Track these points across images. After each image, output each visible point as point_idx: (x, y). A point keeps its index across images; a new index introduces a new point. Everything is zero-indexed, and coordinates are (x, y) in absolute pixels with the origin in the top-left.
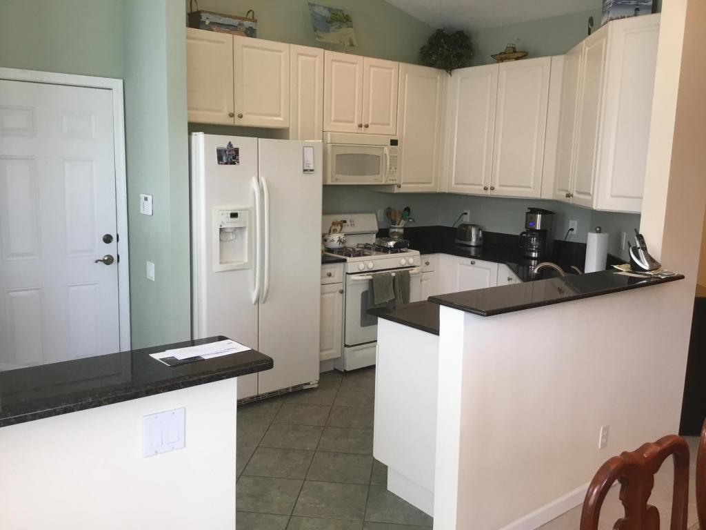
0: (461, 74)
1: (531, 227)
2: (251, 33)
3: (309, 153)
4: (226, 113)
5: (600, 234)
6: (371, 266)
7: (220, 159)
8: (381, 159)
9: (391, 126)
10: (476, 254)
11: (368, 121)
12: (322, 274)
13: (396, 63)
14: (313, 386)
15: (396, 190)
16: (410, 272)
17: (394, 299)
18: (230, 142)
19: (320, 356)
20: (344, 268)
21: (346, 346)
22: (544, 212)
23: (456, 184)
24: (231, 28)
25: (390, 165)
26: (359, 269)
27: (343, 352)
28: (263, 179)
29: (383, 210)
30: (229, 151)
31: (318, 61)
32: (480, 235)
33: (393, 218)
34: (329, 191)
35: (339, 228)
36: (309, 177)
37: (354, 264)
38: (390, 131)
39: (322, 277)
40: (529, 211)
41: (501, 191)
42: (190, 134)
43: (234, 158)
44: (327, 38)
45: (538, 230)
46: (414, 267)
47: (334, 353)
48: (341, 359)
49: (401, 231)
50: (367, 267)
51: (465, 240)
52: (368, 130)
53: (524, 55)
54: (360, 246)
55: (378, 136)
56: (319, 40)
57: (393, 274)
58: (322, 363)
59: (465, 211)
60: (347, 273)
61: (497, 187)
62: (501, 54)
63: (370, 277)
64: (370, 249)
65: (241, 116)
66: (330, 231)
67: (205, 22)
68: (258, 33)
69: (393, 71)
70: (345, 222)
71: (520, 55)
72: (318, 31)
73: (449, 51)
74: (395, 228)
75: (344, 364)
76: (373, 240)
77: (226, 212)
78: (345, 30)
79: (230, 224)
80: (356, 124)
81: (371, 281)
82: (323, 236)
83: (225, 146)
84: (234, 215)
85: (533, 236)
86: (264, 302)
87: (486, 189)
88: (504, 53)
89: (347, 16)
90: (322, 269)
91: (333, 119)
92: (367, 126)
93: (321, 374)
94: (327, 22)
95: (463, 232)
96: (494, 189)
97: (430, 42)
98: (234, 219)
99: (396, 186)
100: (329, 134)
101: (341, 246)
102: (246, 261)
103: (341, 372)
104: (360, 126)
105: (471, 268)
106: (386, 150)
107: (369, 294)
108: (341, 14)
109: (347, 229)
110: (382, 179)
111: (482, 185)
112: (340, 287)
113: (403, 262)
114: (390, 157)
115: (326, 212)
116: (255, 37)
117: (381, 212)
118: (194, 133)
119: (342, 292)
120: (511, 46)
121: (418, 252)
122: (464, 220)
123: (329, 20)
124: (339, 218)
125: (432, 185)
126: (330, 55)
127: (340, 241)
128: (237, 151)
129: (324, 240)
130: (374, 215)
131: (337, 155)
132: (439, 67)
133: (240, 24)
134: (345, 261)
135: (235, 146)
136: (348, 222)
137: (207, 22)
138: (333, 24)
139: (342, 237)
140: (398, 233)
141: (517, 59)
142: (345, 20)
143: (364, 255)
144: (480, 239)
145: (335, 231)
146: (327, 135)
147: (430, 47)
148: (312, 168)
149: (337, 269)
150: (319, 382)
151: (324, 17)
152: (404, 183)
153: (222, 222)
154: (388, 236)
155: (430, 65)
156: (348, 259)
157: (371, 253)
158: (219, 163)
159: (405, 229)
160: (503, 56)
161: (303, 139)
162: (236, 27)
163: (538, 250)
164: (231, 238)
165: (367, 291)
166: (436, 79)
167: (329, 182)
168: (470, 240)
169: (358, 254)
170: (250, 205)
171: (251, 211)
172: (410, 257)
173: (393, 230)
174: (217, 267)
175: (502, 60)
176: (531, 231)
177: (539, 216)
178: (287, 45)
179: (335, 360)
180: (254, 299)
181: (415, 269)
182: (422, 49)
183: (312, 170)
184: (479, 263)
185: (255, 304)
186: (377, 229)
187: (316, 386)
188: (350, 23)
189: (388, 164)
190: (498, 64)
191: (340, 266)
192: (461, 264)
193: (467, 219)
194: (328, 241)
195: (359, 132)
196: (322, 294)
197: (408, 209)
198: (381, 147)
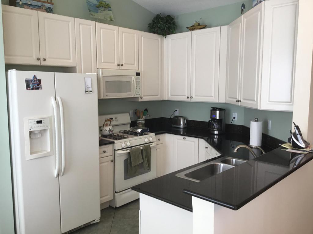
0: (170, 37)
1: (214, 118)
2: (50, 10)
3: (89, 81)
4: (35, 57)
5: (257, 122)
6: (129, 144)
7: (28, 86)
8: (131, 84)
9: (135, 65)
10: (184, 132)
11: (123, 62)
12: (100, 151)
13: (136, 31)
14: (97, 222)
15: (140, 100)
16: (151, 146)
17: (142, 163)
18: (35, 76)
19: (101, 201)
20: (113, 147)
21: (116, 192)
22: (220, 110)
23: (171, 95)
24: (37, 7)
25: (136, 86)
26: (122, 147)
27: (114, 196)
28: (58, 98)
29: (133, 111)
30: (35, 81)
31: (92, 28)
32: (185, 122)
33: (139, 115)
34: (102, 103)
35: (109, 123)
36: (89, 95)
37: (119, 144)
38: (135, 68)
39: (100, 154)
40: (212, 109)
41: (196, 99)
42: (7, 71)
43: (38, 85)
44: (96, 15)
45: (218, 119)
46: (152, 142)
47: (109, 198)
48: (113, 200)
49: (143, 122)
50: (127, 145)
51: (177, 125)
52: (123, 68)
53: (204, 27)
54: (121, 132)
55: (128, 71)
56: (92, 17)
57: (141, 148)
58: (102, 205)
59: (176, 110)
60: (115, 150)
61: (194, 97)
62: (192, 26)
63: (129, 151)
64: (127, 133)
65: (45, 60)
66: (104, 125)
67: (19, 3)
68: (54, 11)
69: (135, 35)
70: (112, 119)
71: (202, 27)
72: (91, 12)
73: (164, 25)
74: (140, 120)
75: (115, 204)
76: (128, 128)
77: (33, 120)
78: (107, 12)
79: (37, 128)
80: (116, 64)
81: (129, 153)
82: (100, 128)
83: (31, 77)
84: (39, 122)
85: (215, 122)
86: (63, 175)
87: (188, 98)
88: (194, 26)
89: (108, 4)
90: (100, 149)
91: (102, 61)
92: (122, 65)
93: (102, 211)
94: (96, 7)
95: (176, 120)
96: (192, 98)
97: (153, 21)
98: (39, 125)
99: (140, 98)
100: (101, 70)
101: (111, 133)
102: (49, 151)
103: (114, 208)
104: (119, 65)
105: (184, 141)
106: (134, 78)
107: (128, 161)
108: (104, 3)
109: (113, 123)
110: (132, 94)
111: (185, 96)
112: (111, 158)
113: (147, 140)
114: (136, 82)
115: (100, 114)
116: (53, 13)
117: (131, 112)
118: (9, 70)
119: (112, 161)
120: (197, 22)
121: (154, 134)
122: (176, 114)
123: (98, 6)
124: (109, 117)
125: (159, 96)
126: (99, 25)
127: (110, 130)
128: (40, 81)
129: (101, 130)
130: (128, 114)
131: (106, 82)
132: (159, 34)
133: (42, 5)
134: (113, 143)
135: (38, 78)
136: (114, 119)
137: (21, 3)
138: (100, 8)
139: (111, 128)
140: (141, 123)
141: (201, 29)
142: (107, 7)
143: (125, 138)
144: (186, 124)
145: (107, 125)
146: (99, 71)
147: (154, 24)
148: (91, 89)
149: (109, 148)
150: (101, 218)
151: (94, 5)
152: (144, 96)
153: (31, 127)
154: (137, 126)
155: (154, 33)
156: (116, 141)
157: (128, 136)
158: (27, 89)
159: (145, 120)
160: (193, 28)
161: (85, 73)
162: (40, 7)
163: (218, 130)
164: (38, 137)
165: (127, 159)
166: (158, 40)
167: (102, 97)
168: (180, 125)
169: (121, 138)
170: (50, 115)
171: (51, 119)
172: (150, 137)
173: (139, 122)
174: (29, 156)
175: (193, 30)
176: (214, 119)
177: (218, 112)
178: (73, 18)
179: (110, 201)
180: (55, 174)
181: (153, 143)
182: (149, 24)
183: (91, 91)
184: (187, 138)
185: (57, 177)
186: (130, 122)
187: (99, 221)
188: (109, 8)
189: (135, 86)
190: (191, 32)
191: (111, 146)
192: (177, 139)
193: (177, 114)
194: (103, 131)
195: (118, 68)
196: (100, 163)
197: (146, 110)
198: (131, 77)
